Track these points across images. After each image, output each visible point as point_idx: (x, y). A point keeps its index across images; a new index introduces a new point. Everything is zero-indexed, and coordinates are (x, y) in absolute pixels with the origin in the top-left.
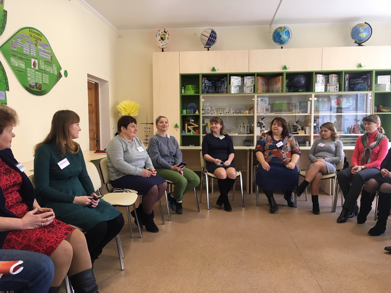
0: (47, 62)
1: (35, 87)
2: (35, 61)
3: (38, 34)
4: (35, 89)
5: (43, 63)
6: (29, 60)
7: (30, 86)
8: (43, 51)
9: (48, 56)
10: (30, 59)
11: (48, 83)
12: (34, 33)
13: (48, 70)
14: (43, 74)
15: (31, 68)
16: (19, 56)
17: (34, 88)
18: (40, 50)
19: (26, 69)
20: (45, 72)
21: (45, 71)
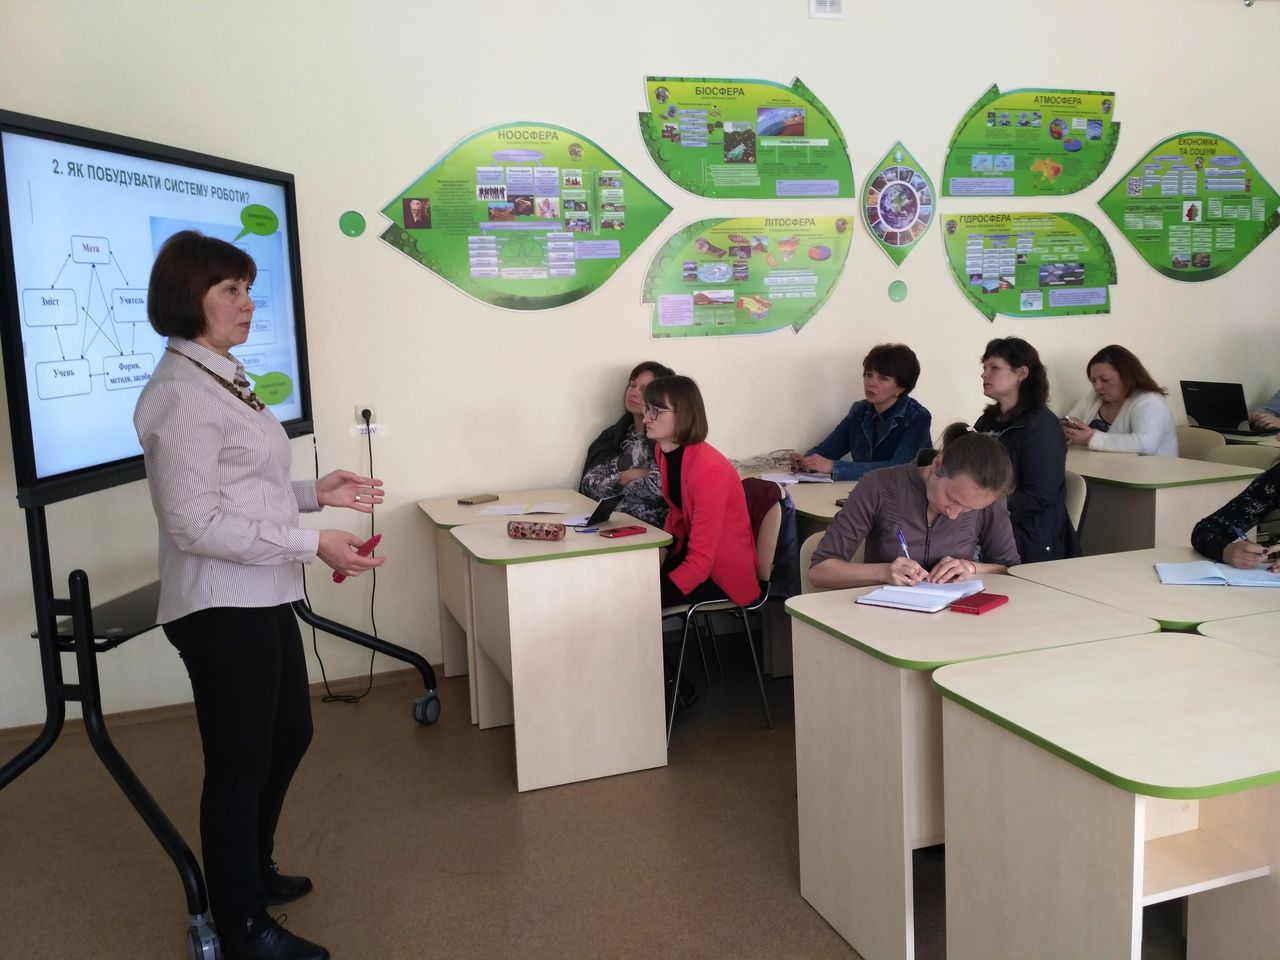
0: (1232, 199)
1: (1190, 264)
2: (1193, 206)
3: (1205, 142)
4: (1191, 269)
5: (1219, 204)
6: (1176, 207)
7: (1176, 263)
8: (1221, 176)
9: (1237, 183)
10: (1179, 205)
11: (1233, 246)
12: (1194, 142)
13: (1235, 216)
14: (1219, 229)
15: (1179, 222)
16: (1148, 205)
17: (1186, 266)
18: (1212, 175)
19: (1165, 231)
20: (1224, 222)
21: (1225, 220)
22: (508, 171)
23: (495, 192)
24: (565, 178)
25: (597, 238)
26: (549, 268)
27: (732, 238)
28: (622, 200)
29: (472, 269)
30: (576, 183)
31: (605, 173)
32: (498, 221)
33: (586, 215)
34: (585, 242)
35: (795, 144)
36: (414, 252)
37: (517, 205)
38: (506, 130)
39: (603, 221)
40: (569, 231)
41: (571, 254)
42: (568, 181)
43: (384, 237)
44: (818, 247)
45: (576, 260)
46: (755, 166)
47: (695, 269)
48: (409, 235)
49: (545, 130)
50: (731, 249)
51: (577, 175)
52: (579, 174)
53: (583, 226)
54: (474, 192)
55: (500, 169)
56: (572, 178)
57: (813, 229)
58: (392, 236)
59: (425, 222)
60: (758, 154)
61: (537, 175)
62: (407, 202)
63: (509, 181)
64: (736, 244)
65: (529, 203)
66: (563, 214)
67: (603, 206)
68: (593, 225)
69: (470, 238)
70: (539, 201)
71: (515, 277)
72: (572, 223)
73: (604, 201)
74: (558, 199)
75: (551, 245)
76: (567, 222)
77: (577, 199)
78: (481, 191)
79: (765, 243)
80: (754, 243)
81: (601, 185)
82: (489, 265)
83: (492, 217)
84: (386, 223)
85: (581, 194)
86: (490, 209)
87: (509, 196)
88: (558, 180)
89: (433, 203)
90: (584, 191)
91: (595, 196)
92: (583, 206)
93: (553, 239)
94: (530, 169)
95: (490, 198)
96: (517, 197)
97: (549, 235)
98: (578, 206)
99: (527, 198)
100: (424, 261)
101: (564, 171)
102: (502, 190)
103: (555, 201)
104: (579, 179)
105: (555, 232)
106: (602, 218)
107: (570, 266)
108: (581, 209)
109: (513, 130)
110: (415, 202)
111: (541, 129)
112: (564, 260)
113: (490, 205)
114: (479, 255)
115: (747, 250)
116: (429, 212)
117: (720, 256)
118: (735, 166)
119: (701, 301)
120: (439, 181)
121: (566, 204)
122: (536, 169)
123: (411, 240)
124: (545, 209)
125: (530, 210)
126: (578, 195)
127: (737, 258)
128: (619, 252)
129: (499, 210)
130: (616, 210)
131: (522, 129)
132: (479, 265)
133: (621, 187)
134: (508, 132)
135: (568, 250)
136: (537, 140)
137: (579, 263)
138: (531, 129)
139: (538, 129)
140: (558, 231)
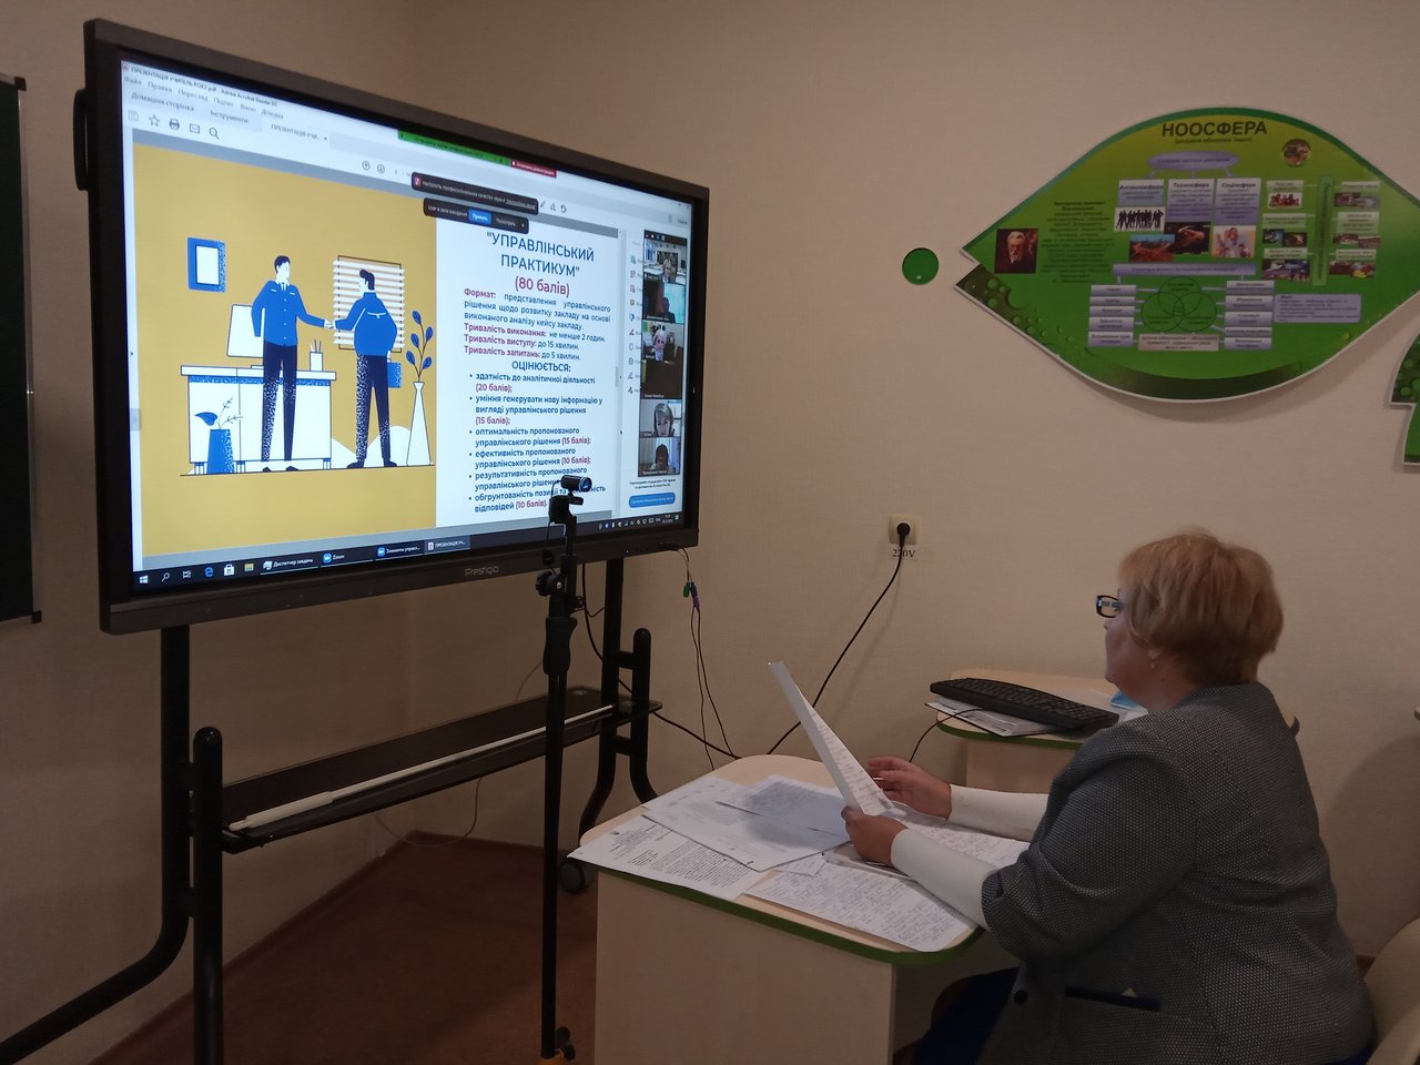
22: (1171, 186)
23: (1145, 218)
24: (1271, 195)
25: (1319, 290)
26: (1222, 336)
28: (1375, 230)
29: (1090, 333)
30: (1290, 202)
31: (1347, 186)
32: (1145, 261)
33: (1303, 253)
34: (1295, 297)
36: (1004, 309)
37: (1180, 237)
38: (1176, 123)
39: (1333, 263)
40: (1266, 278)
41: (1268, 315)
42: (1276, 199)
43: (962, 284)
45: (1273, 324)
48: (1000, 283)
49: (1245, 119)
51: (1295, 189)
52: (1297, 187)
53: (1293, 272)
54: (1110, 219)
55: (1160, 182)
56: (1284, 195)
58: (974, 285)
59: (1027, 264)
61: (1221, 190)
62: (1002, 235)
63: (1172, 201)
65: (1200, 234)
66: (1259, 251)
67: (1337, 240)
68: (1314, 270)
69: (1093, 287)
70: (1219, 231)
71: (1161, 347)
72: (1274, 266)
73: (1341, 231)
74: (1253, 228)
75: (1230, 299)
76: (1266, 264)
77: (1288, 227)
78: (1123, 216)
81: (1336, 205)
82: (1119, 328)
83: (1134, 256)
84: (968, 265)
85: (1296, 219)
86: (1132, 244)
87: (1167, 224)
88: (1257, 199)
89: (1042, 236)
90: (1303, 215)
91: (1323, 222)
92: (1299, 238)
93: (1234, 292)
94: (1211, 182)
95: (1135, 228)
96: (1182, 225)
97: (1231, 284)
98: (1289, 239)
99: (1198, 226)
100: (1015, 320)
101: (1271, 184)
102: (1158, 216)
103: (1247, 231)
104: (1297, 196)
105: (1240, 279)
106: (1334, 258)
107: (1264, 334)
108: (1294, 243)
109: (1189, 121)
110: (1015, 234)
111: (1237, 118)
112: (1252, 323)
113: (1134, 238)
114: (1104, 313)
116: (1035, 247)
120: (1056, 204)
121: (1266, 237)
122: (1221, 181)
123: (1002, 289)
124: (1229, 243)
125: (1203, 245)
126: (1293, 221)
128: (1358, 313)
129: (1147, 245)
130: (1361, 246)
131: (1203, 120)
132: (1103, 328)
133: (1375, 206)
134: (1175, 126)
135: (1263, 308)
136: (1230, 135)
137: (1279, 330)
138: (1218, 119)
139: (1230, 120)
140: (1247, 278)
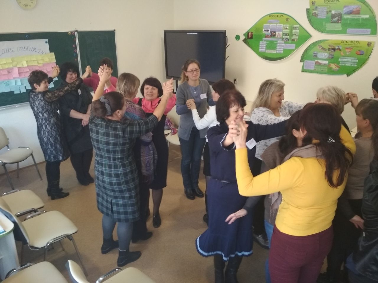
22: (271, 25)
23: (267, 30)
24: (284, 27)
25: (290, 43)
26: (277, 51)
27: (329, 45)
28: (298, 33)
29: (260, 49)
31: (295, 26)
33: (288, 37)
34: (287, 44)
35: (356, 17)
37: (272, 34)
39: (292, 39)
40: (283, 41)
41: (283, 47)
42: (285, 28)
43: (243, 41)
44: (360, 51)
45: (284, 49)
46: (340, 24)
47: (317, 54)
49: (280, 14)
50: (329, 49)
53: (287, 40)
55: (269, 25)
56: (286, 27)
57: (358, 45)
58: (245, 41)
59: (251, 38)
60: (342, 21)
61: (277, 26)
63: (271, 28)
64: (331, 48)
65: (274, 33)
66: (282, 36)
67: (293, 35)
68: (290, 40)
69: (260, 42)
70: (277, 33)
71: (268, 52)
72: (284, 39)
73: (293, 33)
75: (278, 44)
77: (286, 33)
78: (264, 30)
79: (341, 48)
80: (337, 48)
81: (293, 29)
82: (263, 49)
83: (266, 37)
84: (244, 38)
85: (287, 31)
87: (270, 32)
88: (282, 28)
89: (253, 33)
90: (289, 31)
91: (291, 32)
92: (288, 34)
95: (266, 32)
96: (272, 32)
97: (278, 42)
98: (286, 35)
99: (274, 32)
100: (250, 47)
101: (284, 25)
102: (269, 30)
103: (281, 33)
104: (288, 27)
107: (282, 51)
108: (287, 35)
109: (273, 15)
110: (250, 33)
112: (281, 49)
113: (266, 34)
114: (262, 46)
115: (334, 50)
116: (252, 35)
117: (325, 51)
118: (334, 24)
119: (317, 63)
120: (255, 28)
121: (283, 34)
122: (277, 25)
123: (248, 42)
124: (278, 35)
125: (275, 35)
127: (331, 52)
128: (295, 47)
129: (268, 35)
130: (296, 36)
131: (275, 15)
132: (262, 49)
133: (298, 30)
134: (271, 15)
135: (282, 46)
136: (278, 17)
137: (284, 50)
138: (277, 14)
139: (278, 14)
140: (281, 41)
